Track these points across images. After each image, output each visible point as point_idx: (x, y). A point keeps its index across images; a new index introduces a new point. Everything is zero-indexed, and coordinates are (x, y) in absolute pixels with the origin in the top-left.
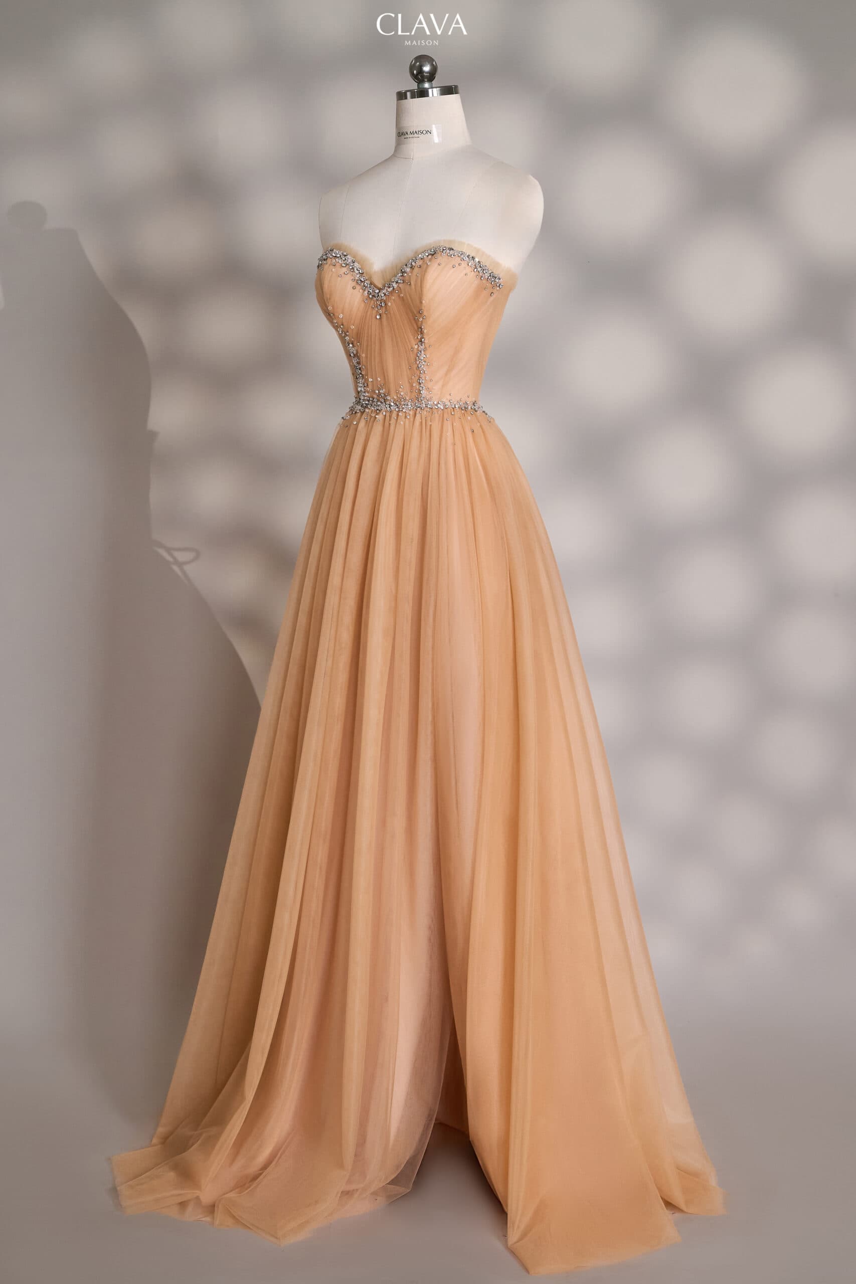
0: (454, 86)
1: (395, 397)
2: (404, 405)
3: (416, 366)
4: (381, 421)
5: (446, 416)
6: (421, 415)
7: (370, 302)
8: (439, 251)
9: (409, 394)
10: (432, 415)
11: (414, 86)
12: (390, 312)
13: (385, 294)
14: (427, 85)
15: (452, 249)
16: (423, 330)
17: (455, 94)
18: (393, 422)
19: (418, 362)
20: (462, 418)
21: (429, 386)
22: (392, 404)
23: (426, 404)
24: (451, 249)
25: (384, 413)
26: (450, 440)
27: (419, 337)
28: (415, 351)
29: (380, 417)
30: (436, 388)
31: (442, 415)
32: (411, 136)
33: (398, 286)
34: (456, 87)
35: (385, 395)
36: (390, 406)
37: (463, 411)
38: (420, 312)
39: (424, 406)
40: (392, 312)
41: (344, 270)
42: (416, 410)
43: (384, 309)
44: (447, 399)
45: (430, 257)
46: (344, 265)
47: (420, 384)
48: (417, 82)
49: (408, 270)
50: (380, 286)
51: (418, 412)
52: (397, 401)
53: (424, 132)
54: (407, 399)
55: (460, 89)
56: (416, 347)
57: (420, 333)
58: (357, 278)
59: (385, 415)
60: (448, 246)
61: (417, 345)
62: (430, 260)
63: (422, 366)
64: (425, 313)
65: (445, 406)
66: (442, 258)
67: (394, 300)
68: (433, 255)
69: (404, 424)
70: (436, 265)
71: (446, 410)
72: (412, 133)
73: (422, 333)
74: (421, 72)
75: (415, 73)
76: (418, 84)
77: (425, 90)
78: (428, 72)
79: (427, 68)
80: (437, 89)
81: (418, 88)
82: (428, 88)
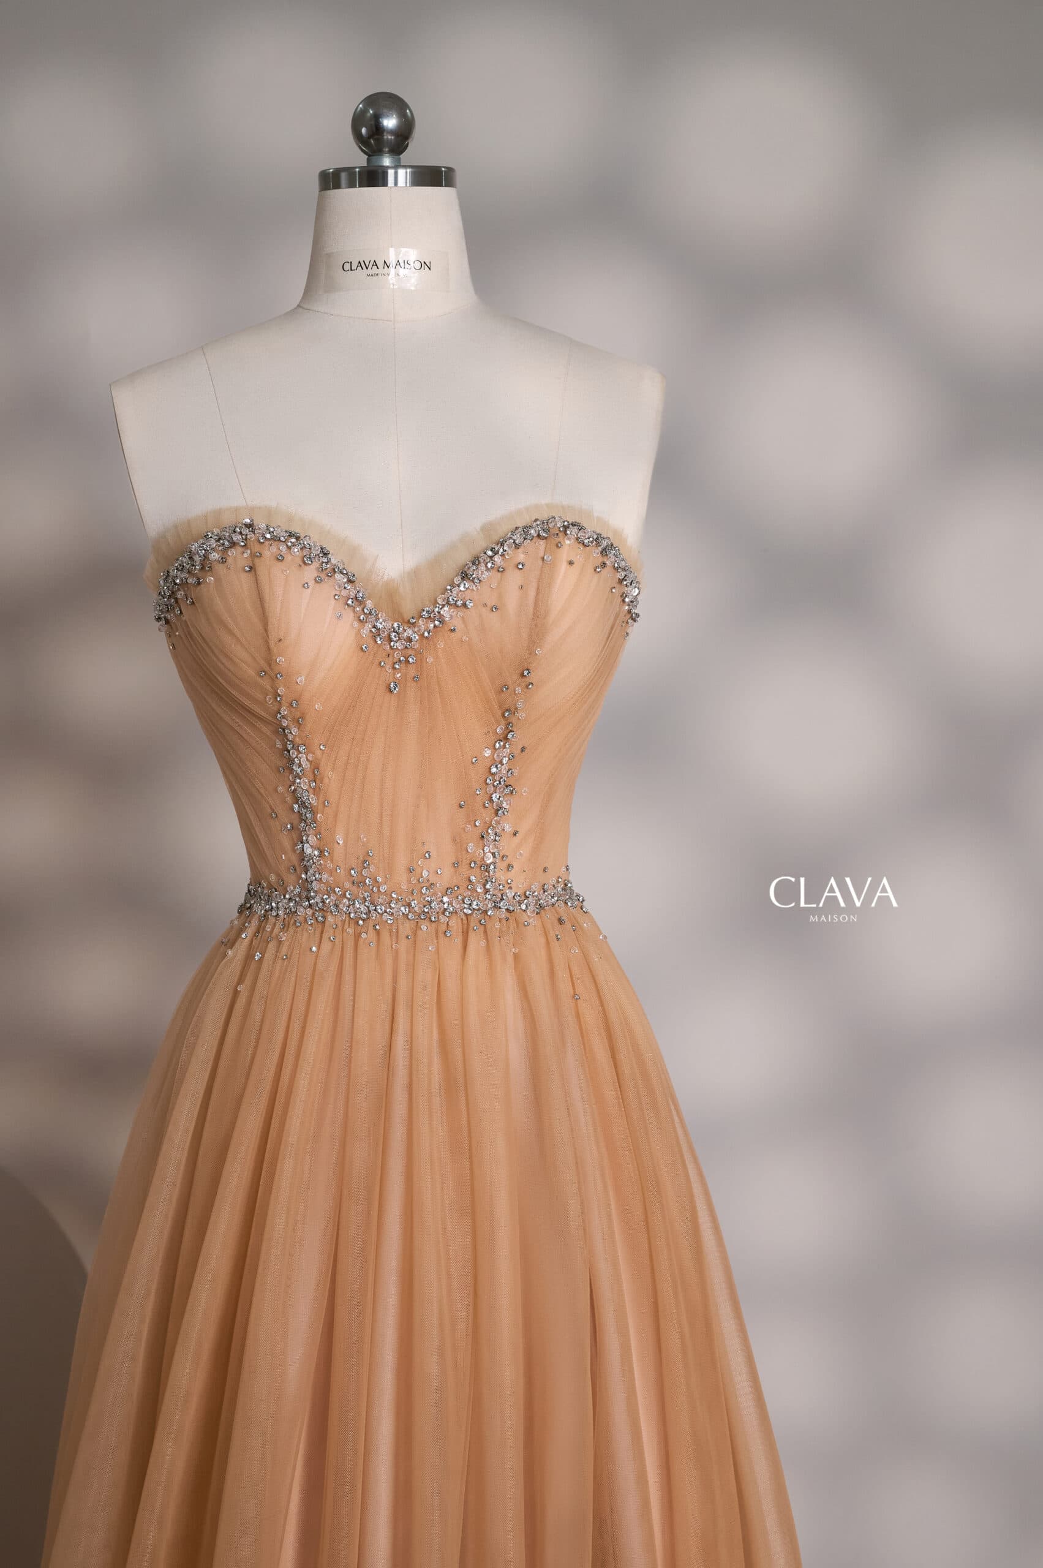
11: (358, 159)
14: (387, 161)
17: (447, 185)
34: (450, 170)
48: (367, 153)
55: (457, 178)
74: (377, 130)
75: (364, 130)
76: (367, 157)
77: (380, 171)
78: (391, 132)
79: (390, 122)
80: (406, 172)
81: (365, 165)
82: (388, 167)
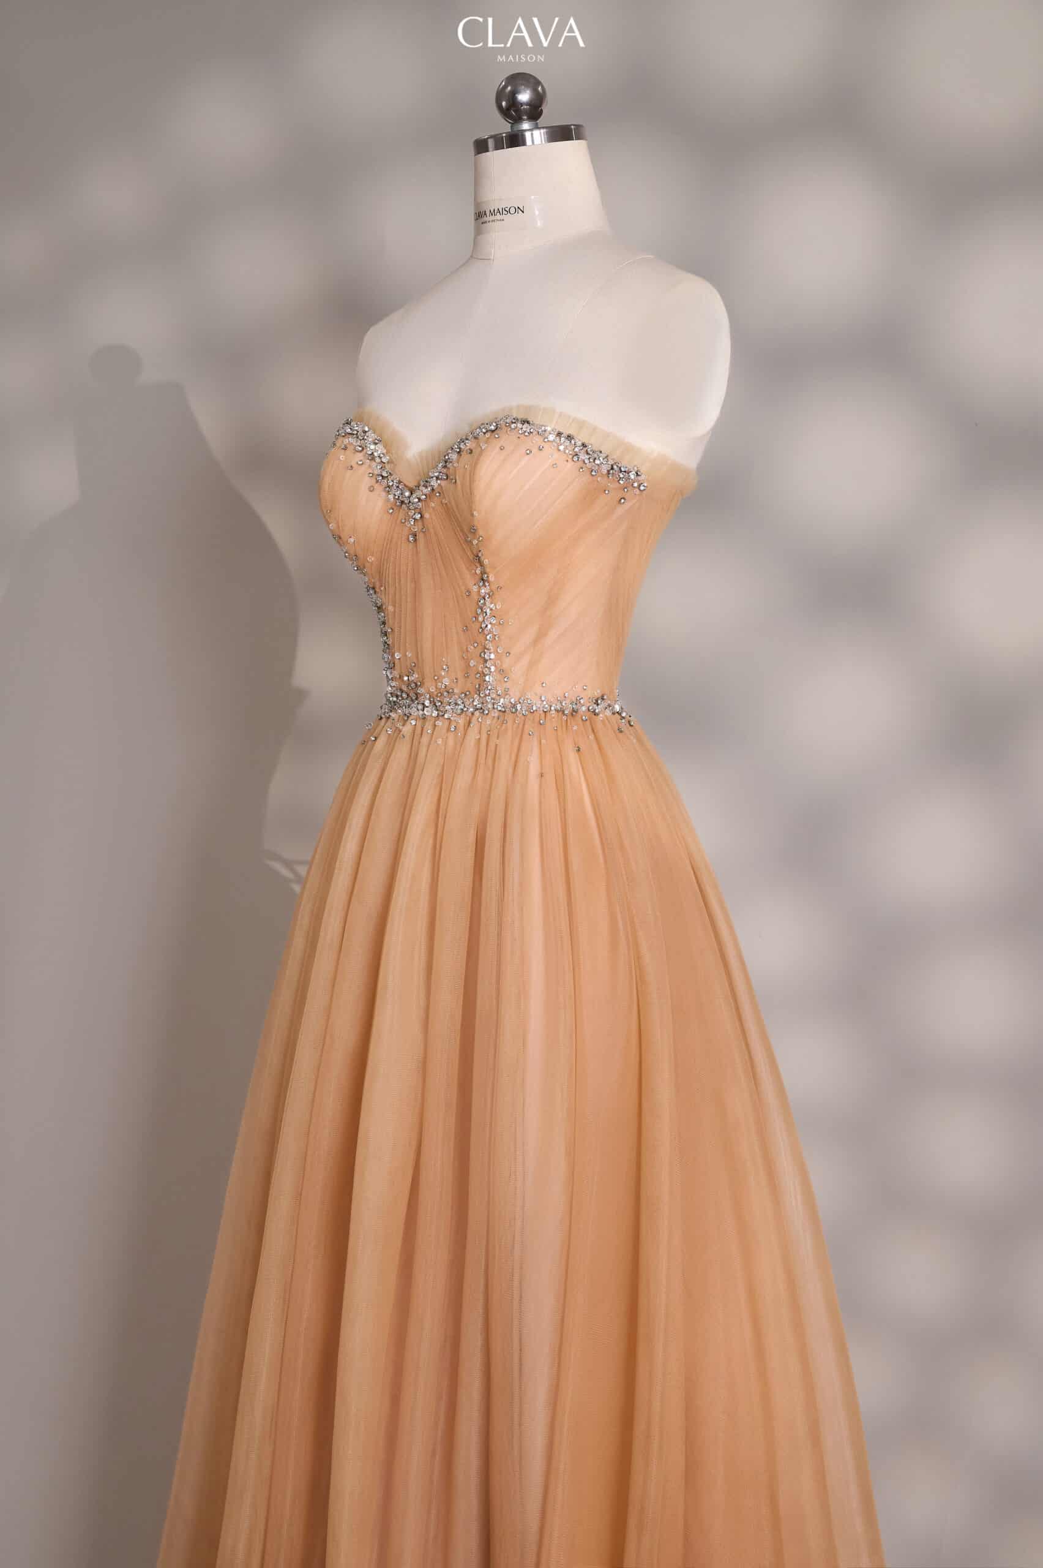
0: (574, 125)
1: (433, 690)
2: (449, 704)
3: (477, 625)
4: (408, 738)
5: (528, 728)
6: (480, 726)
7: (399, 511)
8: (503, 426)
9: (461, 680)
10: (502, 726)
11: (504, 127)
12: (428, 530)
13: (420, 499)
14: (526, 126)
15: (528, 422)
16: (482, 559)
17: (578, 138)
18: (425, 740)
19: (480, 619)
20: (559, 729)
21: (505, 666)
22: (427, 703)
23: (493, 704)
24: (525, 422)
25: (413, 723)
26: (534, 770)
27: (478, 572)
28: (475, 597)
29: (407, 730)
30: (518, 671)
31: (521, 726)
32: (492, 218)
33: (439, 485)
34: (578, 127)
35: (416, 685)
36: (424, 706)
37: (564, 718)
38: (473, 530)
39: (490, 706)
40: (432, 530)
41: (360, 456)
42: (473, 714)
43: (420, 523)
44: (536, 694)
45: (488, 435)
46: (360, 449)
47: (486, 661)
48: (510, 123)
49: (454, 456)
50: (412, 484)
51: (474, 720)
52: (437, 696)
53: (512, 211)
54: (456, 691)
55: (587, 131)
56: (475, 589)
57: (478, 565)
58: (376, 472)
59: (416, 725)
60: (521, 416)
61: (477, 587)
62: (487, 441)
63: (489, 626)
64: (481, 532)
65: (530, 706)
66: (507, 439)
67: (433, 508)
68: (493, 431)
69: (445, 743)
70: (498, 449)
71: (530, 716)
72: (493, 213)
73: (481, 564)
74: (513, 103)
75: (504, 104)
76: (510, 125)
77: (520, 134)
78: (527, 104)
79: (524, 97)
80: (540, 133)
81: (510, 131)
82: (526, 130)
